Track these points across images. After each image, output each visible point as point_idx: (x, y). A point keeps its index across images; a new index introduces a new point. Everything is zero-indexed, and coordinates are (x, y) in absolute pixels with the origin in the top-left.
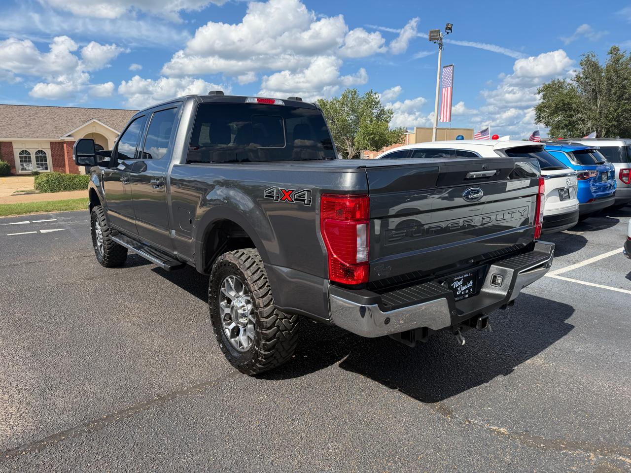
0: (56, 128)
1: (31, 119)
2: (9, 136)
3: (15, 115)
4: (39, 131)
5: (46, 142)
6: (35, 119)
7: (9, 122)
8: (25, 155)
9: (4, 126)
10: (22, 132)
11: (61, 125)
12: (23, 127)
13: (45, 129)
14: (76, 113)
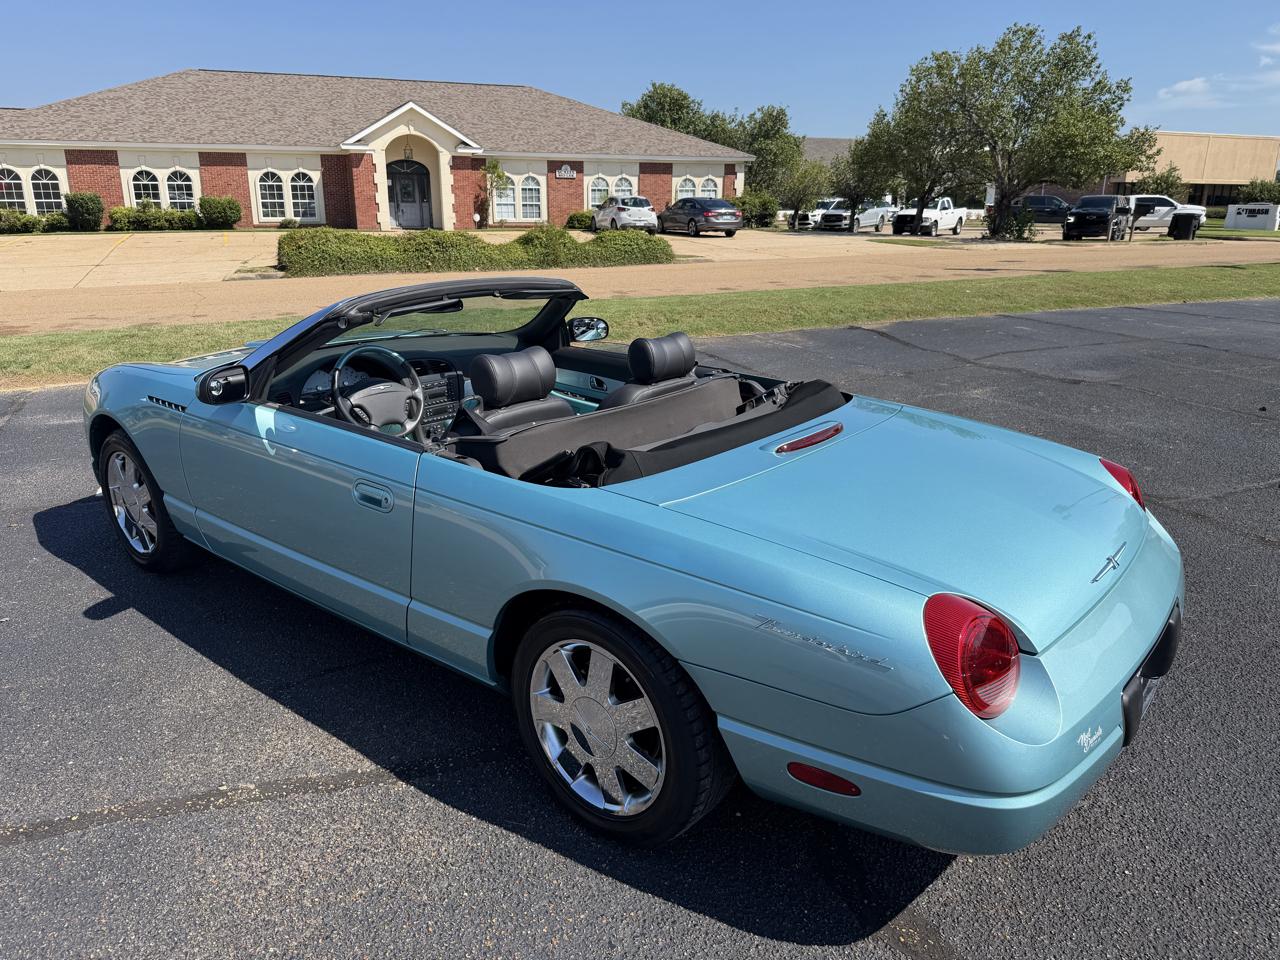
0: (334, 123)
1: (285, 102)
2: (241, 140)
3: (255, 93)
4: (300, 129)
5: (312, 154)
6: (293, 104)
7: (242, 108)
8: (271, 183)
9: (231, 118)
10: (265, 132)
11: (344, 117)
12: (269, 120)
13: (311, 126)
14: (376, 90)
